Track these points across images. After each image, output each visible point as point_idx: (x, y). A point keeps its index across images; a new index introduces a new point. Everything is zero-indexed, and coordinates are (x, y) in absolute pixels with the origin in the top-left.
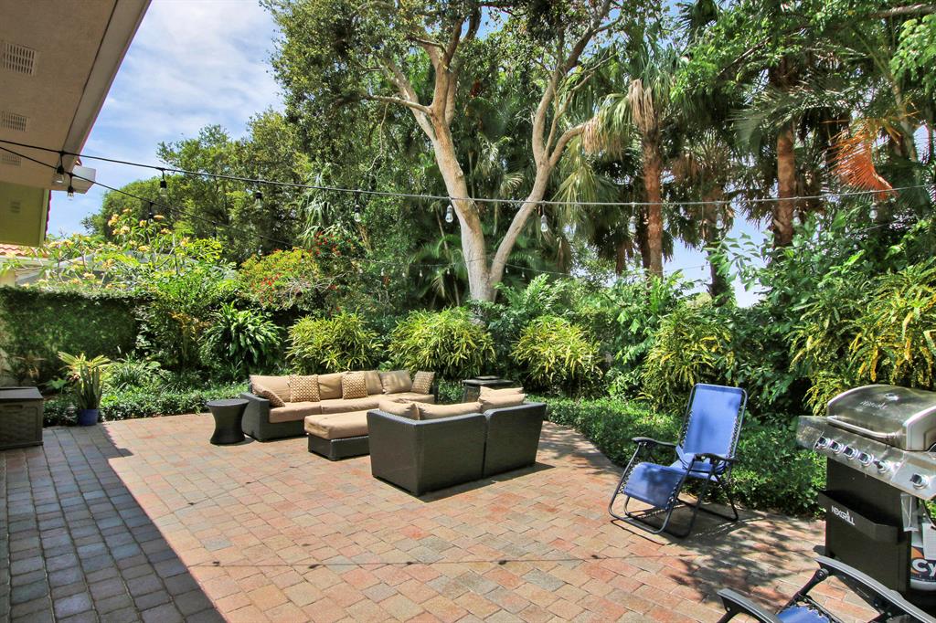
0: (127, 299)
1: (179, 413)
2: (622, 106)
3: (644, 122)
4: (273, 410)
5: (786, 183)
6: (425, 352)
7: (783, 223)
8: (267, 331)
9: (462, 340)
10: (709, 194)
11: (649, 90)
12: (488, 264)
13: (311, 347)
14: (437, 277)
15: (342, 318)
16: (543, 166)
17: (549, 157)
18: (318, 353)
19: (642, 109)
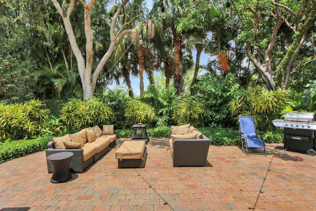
2: (145, 27)
3: (151, 35)
4: (84, 154)
10: (149, 60)
12: (91, 79)
13: (14, 121)
14: (56, 84)
15: (32, 103)
16: (114, 42)
17: (117, 39)
18: (20, 123)
19: (151, 30)
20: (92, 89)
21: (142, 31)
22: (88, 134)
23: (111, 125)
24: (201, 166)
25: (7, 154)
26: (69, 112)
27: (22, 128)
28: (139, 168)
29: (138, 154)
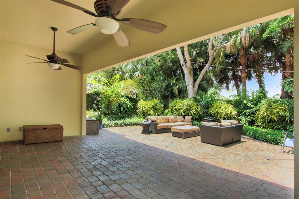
0: (90, 94)
1: (119, 126)
2: (239, 38)
3: (245, 44)
4: (158, 125)
5: (289, 62)
6: (182, 111)
7: (287, 74)
8: (130, 104)
9: (194, 108)
10: (258, 65)
11: (248, 34)
12: (194, 86)
13: (145, 109)
14: (174, 89)
15: (154, 101)
16: (212, 56)
17: (214, 54)
18: (148, 111)
19: (245, 40)
20: (194, 93)
21: (235, 44)
22: (169, 118)
23: (190, 117)
24: (218, 146)
25: (137, 123)
26: (173, 107)
27: (148, 113)
28: (181, 138)
29: (181, 130)
